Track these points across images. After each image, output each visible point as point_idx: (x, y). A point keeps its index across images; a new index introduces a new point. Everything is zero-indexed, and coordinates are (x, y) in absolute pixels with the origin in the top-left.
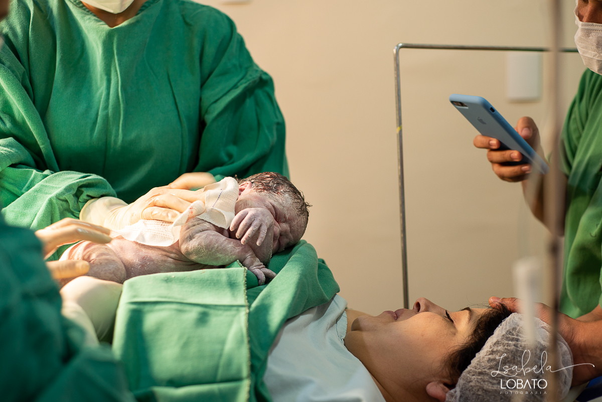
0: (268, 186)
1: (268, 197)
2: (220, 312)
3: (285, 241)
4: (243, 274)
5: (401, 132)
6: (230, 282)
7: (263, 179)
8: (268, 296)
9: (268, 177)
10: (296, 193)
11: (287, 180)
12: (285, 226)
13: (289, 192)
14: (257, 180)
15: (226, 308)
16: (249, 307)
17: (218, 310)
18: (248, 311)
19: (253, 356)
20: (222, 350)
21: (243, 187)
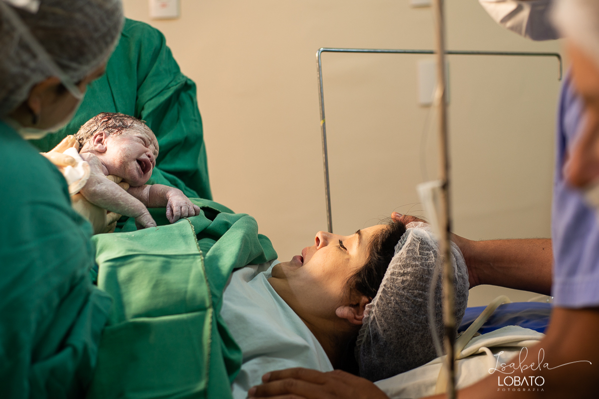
5: (324, 124)
8: (218, 249)
15: (184, 257)
16: (204, 256)
20: (186, 288)
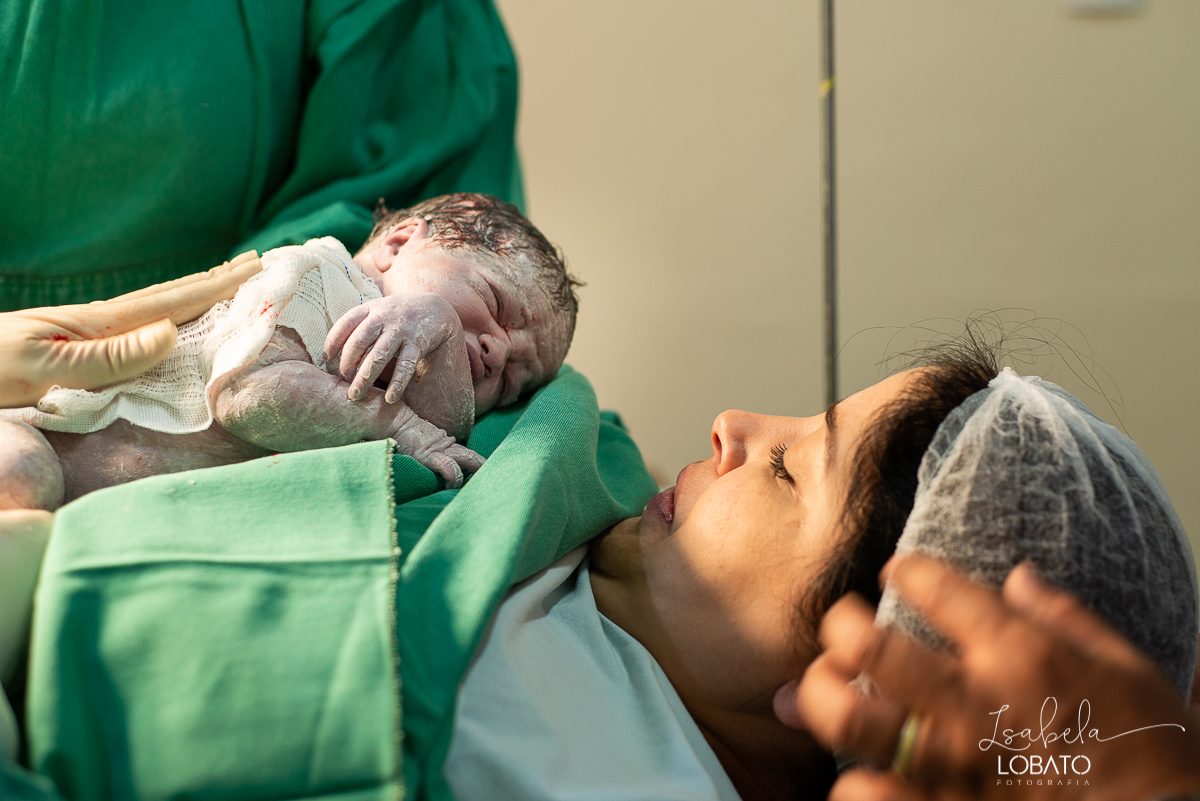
0: (472, 232)
1: (474, 261)
2: (318, 583)
3: (519, 376)
4: (384, 457)
6: (349, 484)
7: (457, 213)
8: (456, 525)
9: (469, 209)
10: (545, 252)
11: (520, 216)
12: (521, 338)
13: (527, 248)
14: (441, 216)
15: (335, 570)
16: (401, 561)
17: (315, 576)
18: (395, 576)
19: (409, 707)
20: (322, 698)
21: (403, 234)
